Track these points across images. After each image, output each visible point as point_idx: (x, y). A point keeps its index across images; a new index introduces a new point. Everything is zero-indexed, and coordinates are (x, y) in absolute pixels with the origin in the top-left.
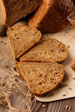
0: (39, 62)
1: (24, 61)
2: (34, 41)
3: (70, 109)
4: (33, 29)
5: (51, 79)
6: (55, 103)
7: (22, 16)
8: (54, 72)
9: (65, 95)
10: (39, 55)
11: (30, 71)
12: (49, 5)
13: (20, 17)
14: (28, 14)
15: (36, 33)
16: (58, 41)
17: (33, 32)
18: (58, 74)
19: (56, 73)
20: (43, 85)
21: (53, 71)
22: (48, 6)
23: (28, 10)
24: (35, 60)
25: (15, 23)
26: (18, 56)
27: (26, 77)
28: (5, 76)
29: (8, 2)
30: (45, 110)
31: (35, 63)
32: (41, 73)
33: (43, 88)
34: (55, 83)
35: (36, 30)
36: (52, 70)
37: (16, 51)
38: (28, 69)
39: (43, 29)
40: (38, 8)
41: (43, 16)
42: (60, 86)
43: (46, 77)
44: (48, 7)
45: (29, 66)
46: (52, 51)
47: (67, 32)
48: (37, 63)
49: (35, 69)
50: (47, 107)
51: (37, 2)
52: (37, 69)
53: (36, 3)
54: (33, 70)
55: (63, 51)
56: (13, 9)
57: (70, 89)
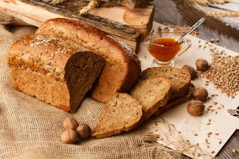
7: (87, 90)
13: (85, 92)
14: (93, 84)
22: (126, 63)
23: (92, 79)
29: (70, 79)
41: (123, 79)
44: (125, 65)
51: (101, 63)
53: (100, 65)
56: (76, 85)
57: (218, 134)
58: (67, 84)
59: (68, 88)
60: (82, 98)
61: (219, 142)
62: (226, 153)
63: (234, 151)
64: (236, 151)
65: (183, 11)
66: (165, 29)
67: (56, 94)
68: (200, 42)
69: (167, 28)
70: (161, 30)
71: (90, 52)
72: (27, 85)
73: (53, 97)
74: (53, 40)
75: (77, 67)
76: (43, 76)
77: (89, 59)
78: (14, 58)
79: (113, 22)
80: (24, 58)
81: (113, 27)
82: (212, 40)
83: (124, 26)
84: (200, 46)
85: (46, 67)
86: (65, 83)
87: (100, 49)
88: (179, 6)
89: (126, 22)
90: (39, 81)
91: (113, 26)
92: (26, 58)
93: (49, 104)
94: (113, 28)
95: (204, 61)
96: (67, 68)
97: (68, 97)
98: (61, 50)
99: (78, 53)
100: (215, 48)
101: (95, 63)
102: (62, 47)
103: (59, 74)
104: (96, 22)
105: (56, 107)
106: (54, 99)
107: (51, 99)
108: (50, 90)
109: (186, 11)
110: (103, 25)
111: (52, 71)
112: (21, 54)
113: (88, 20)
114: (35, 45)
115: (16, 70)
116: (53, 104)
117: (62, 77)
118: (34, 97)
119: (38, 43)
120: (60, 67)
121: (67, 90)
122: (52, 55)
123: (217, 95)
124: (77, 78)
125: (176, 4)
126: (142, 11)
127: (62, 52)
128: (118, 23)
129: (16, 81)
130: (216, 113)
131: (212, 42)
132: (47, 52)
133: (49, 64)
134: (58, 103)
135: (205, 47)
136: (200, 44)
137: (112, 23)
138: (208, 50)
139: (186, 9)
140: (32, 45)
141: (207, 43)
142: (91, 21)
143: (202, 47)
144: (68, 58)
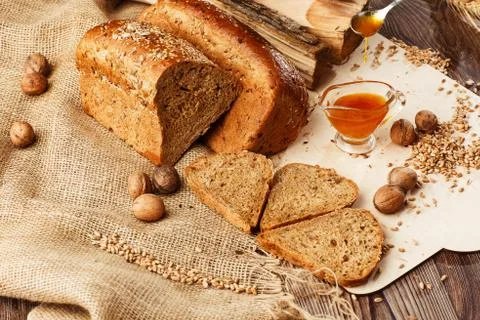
0: (309, 218)
1: (274, 228)
2: (264, 180)
3: (429, 287)
4: (242, 155)
5: (361, 242)
6: (393, 287)
7: (198, 133)
8: (356, 227)
9: (402, 267)
10: (296, 205)
11: (304, 243)
12: (272, 88)
13: (193, 138)
14: (212, 125)
15: (255, 160)
16: (309, 166)
17: (246, 161)
18: (367, 229)
19: (362, 228)
20: (352, 259)
21: (353, 226)
22: (272, 91)
23: (212, 115)
24: (297, 217)
25: (182, 155)
26: (255, 221)
27: (306, 257)
28: (250, 273)
29: (166, 106)
30: (384, 307)
31: (302, 223)
32: (330, 239)
33: (359, 264)
34: (375, 247)
35: (251, 154)
36: (349, 224)
37: (241, 213)
38: (297, 239)
39: (261, 147)
40: (232, 104)
41: (263, 118)
42: (385, 250)
43: (346, 241)
44: (270, 94)
45: (292, 232)
46: (316, 188)
47: (306, 143)
48: (307, 222)
49: (313, 235)
50: (385, 301)
51: (231, 90)
52: (317, 232)
53: (229, 93)
54: (311, 239)
55: (338, 181)
56: (178, 121)
57: (403, 251)
58: (159, 114)
59: (161, 122)
60: (187, 146)
61: (400, 265)
62: (406, 287)
63: (421, 285)
64: (425, 287)
65: (438, 23)
66: (391, 48)
67: (143, 131)
68: (444, 81)
69: (395, 48)
70: (382, 48)
71: (210, 66)
72: (101, 107)
73: (137, 135)
74: (153, 34)
75: (182, 88)
76: (124, 93)
77: (208, 77)
78: (85, 56)
79: (283, 19)
80: (99, 57)
81: (280, 27)
82: (470, 82)
83: (302, 28)
84: (441, 89)
85: (131, 78)
86: (156, 112)
87: (235, 60)
88: (435, 13)
89: (311, 23)
90: (119, 103)
91: (280, 24)
92: (102, 56)
93: (132, 146)
94: (279, 29)
95: (429, 116)
96: (161, 87)
97: (159, 139)
98: (158, 52)
99: (187, 63)
100: (468, 98)
101: (218, 88)
102: (163, 47)
103: (146, 95)
104: (253, 13)
105: (141, 154)
106: (139, 139)
107: (134, 139)
108: (134, 121)
109: (443, 22)
110: (263, 20)
111: (136, 86)
112: (95, 49)
113: (239, 7)
114: (119, 38)
115: (88, 77)
116: (137, 148)
117: (151, 99)
118: (111, 129)
119: (126, 35)
120: (149, 82)
121: (159, 126)
122: (141, 58)
123: (434, 182)
124: (180, 108)
125: (432, 9)
126: (344, 8)
127: (159, 56)
128: (292, 21)
129: (87, 98)
130: (418, 213)
131: (468, 87)
132: (135, 52)
133: (134, 74)
134: (143, 148)
135: (450, 92)
136: (444, 85)
137: (280, 20)
138: (453, 97)
139: (445, 18)
140: (114, 36)
141: (456, 86)
142: (244, 10)
143: (445, 91)
144: (164, 68)
